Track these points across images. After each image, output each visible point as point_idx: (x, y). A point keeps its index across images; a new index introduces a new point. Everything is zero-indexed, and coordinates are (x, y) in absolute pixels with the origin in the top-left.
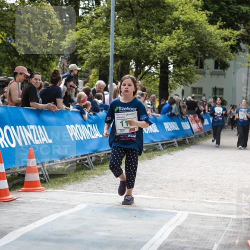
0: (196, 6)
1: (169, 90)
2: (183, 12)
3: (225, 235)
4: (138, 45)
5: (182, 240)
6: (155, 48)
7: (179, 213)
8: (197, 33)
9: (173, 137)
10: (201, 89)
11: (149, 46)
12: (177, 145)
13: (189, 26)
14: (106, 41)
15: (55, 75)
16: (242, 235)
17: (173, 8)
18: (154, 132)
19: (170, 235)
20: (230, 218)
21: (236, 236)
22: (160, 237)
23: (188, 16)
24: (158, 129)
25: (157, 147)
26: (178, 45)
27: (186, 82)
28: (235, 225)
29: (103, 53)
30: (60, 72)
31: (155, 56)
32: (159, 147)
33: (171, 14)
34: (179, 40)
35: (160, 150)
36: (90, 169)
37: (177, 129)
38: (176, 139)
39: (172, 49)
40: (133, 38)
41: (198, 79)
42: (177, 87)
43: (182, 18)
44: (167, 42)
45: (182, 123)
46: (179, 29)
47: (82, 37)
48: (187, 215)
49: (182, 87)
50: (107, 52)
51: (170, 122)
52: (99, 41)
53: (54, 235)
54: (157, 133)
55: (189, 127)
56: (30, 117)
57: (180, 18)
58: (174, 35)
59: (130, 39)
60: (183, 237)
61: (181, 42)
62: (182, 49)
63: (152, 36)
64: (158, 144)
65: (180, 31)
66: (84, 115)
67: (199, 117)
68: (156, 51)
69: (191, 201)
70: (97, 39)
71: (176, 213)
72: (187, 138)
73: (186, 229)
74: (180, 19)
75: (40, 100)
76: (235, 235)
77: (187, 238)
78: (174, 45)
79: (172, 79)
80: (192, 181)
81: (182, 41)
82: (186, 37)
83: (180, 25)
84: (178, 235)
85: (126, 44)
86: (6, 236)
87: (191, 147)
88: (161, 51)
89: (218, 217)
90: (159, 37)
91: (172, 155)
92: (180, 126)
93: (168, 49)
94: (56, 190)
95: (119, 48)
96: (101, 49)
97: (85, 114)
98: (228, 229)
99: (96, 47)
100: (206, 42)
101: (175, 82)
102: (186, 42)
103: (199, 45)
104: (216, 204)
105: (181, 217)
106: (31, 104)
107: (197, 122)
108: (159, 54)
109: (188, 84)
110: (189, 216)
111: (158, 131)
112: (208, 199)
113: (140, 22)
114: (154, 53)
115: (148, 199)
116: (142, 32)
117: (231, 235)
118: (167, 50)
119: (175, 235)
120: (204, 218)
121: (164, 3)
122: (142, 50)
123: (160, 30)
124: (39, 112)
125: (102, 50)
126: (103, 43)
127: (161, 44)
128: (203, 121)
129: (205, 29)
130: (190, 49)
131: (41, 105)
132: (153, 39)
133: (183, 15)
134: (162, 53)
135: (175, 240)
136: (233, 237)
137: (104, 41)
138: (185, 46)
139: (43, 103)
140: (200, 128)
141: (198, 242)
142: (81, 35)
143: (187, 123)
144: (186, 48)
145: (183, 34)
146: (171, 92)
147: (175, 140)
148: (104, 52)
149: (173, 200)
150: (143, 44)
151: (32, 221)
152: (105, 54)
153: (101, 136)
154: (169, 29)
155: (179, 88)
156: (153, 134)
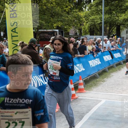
4: (110, 18)
6: (118, 19)
11: (116, 18)
17: (125, 1)
18: (119, 56)
24: (121, 55)
32: (122, 63)
36: (98, 78)
39: (126, 19)
40: (109, 15)
44: (123, 17)
49: (126, 29)
50: (97, 21)
52: (94, 17)
54: (121, 57)
58: (127, 13)
59: (107, 16)
66: (94, 55)
70: (93, 16)
96: (95, 20)
99: (93, 19)
101: (123, 27)
113: (111, 8)
114: (118, 22)
122: (112, 20)
126: (96, 17)
127: (121, 18)
142: (86, 14)
146: (121, 32)
148: (96, 21)
150: (113, 17)
151: (90, 110)
152: (97, 22)
153: (100, 63)
154: (124, 10)
155: (125, 30)
156: (119, 58)
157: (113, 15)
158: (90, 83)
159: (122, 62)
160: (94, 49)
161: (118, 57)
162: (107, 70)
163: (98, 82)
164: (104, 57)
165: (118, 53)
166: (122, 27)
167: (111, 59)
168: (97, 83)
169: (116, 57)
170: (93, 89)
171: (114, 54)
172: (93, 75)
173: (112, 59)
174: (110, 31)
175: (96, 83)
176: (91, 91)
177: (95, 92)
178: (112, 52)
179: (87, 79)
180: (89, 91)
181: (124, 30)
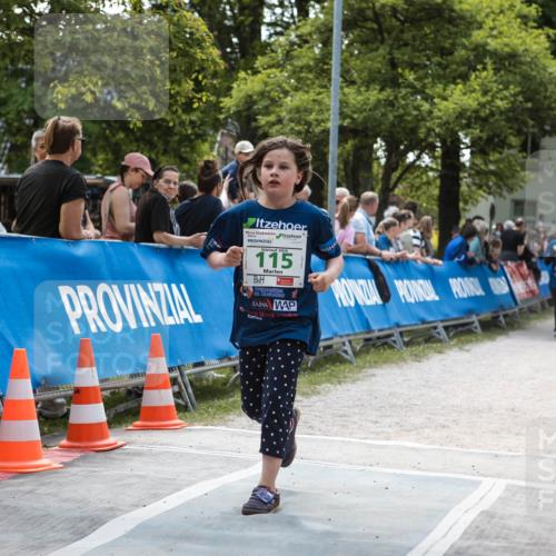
0: (524, 19)
1: (461, 205)
2: (495, 32)
4: (391, 104)
5: (494, 544)
6: (430, 112)
7: (487, 482)
8: (526, 78)
9: (470, 312)
11: (417, 108)
12: (479, 330)
13: (508, 61)
14: (320, 96)
15: (207, 172)
17: (471, 23)
18: (428, 299)
19: (465, 533)
22: (444, 537)
23: (506, 40)
24: (437, 294)
25: (434, 332)
26: (483, 105)
27: (499, 187)
29: (315, 123)
30: (218, 166)
31: (430, 130)
32: (438, 333)
33: (468, 36)
34: (485, 93)
35: (440, 341)
37: (480, 292)
38: (477, 315)
39: (469, 113)
40: (382, 90)
42: (480, 199)
43: (493, 44)
44: (458, 98)
45: (491, 280)
46: (485, 69)
47: (268, 89)
48: (503, 487)
49: (490, 198)
50: (323, 121)
51: (462, 276)
52: (305, 97)
53: (208, 526)
54: (434, 302)
55: (506, 290)
56: (153, 265)
57: (487, 44)
58: (474, 81)
59: (375, 92)
60: (497, 538)
61: (489, 98)
62: (492, 114)
63: (424, 86)
64: (435, 328)
65: (488, 74)
67: (529, 267)
68: (432, 119)
69: (513, 456)
70: (300, 93)
71: (480, 483)
72: (502, 313)
73: (502, 518)
74: (488, 48)
75: (177, 227)
77: (504, 539)
78: (474, 105)
79: (469, 180)
80: (513, 410)
81: (493, 96)
82: (501, 87)
83: (488, 60)
84: (483, 531)
85: (365, 104)
86: (102, 528)
87: (511, 333)
88: (444, 118)
90: (439, 88)
92: (486, 286)
93: (461, 115)
94: (210, 427)
95: (350, 113)
96: (311, 113)
99: (298, 110)
100: (545, 98)
101: (474, 188)
102: (502, 99)
103: (529, 105)
105: (489, 492)
106: (156, 236)
107: (524, 277)
108: (440, 125)
109: (505, 193)
110: (508, 488)
111: (437, 298)
113: (397, 55)
114: (428, 124)
115: (413, 449)
116: (401, 75)
118: (457, 117)
119: (477, 531)
121: (452, 10)
122: (400, 117)
123: (441, 72)
124: (172, 254)
125: (312, 117)
126: (314, 101)
127: (445, 103)
129: (545, 68)
130: (511, 114)
131: (177, 239)
132: (427, 91)
133: (495, 37)
134: (448, 123)
137: (316, 98)
138: (498, 107)
139: (182, 234)
140: (532, 292)
141: (529, 548)
142: (266, 84)
143: (502, 281)
144: (501, 113)
145: (495, 81)
147: (474, 318)
148: (317, 120)
149: (471, 453)
150: (403, 102)
152: (319, 125)
154: (463, 69)
155: (482, 200)
156: (424, 305)
157: (404, 91)
159: (441, 330)
161: (422, 300)
162: (346, 352)
165: (421, 281)
166: (468, 186)
167: (376, 299)
169: (411, 300)
171: (398, 283)
173: (380, 302)
174: (393, 181)
178: (385, 270)
181: (477, 201)
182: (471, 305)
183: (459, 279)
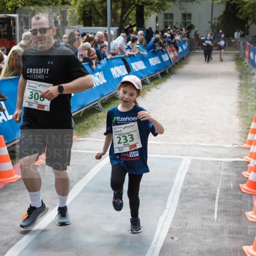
3: (222, 179)
5: (194, 187)
7: (185, 158)
9: (156, 71)
10: (172, 15)
12: (160, 77)
16: (234, 179)
18: (143, 68)
19: (184, 182)
20: (222, 161)
21: (230, 180)
22: (178, 184)
24: (145, 65)
25: (145, 81)
27: (159, 9)
28: (227, 168)
35: (147, 84)
36: (100, 112)
37: (160, 62)
38: (159, 71)
41: (169, 7)
45: (162, 56)
48: (190, 160)
49: (156, 14)
51: (153, 57)
54: (145, 69)
55: (168, 59)
60: (194, 183)
64: (146, 79)
66: (92, 66)
69: (190, 145)
71: (182, 159)
72: (167, 68)
73: (193, 175)
76: (229, 178)
77: (197, 183)
84: (189, 181)
87: (171, 77)
89: (212, 161)
91: (159, 89)
92: (161, 59)
97: (93, 64)
98: (222, 173)
101: (149, 10)
104: (208, 147)
105: (186, 162)
107: (173, 51)
110: (192, 160)
111: (145, 67)
112: (200, 142)
117: (226, 179)
119: (187, 182)
120: (203, 162)
128: (177, 49)
135: (189, 186)
136: (228, 180)
140: (176, 56)
141: (205, 187)
143: (166, 55)
146: (146, 19)
147: (158, 73)
149: (176, 145)
151: (84, 174)
153: (105, 81)
155: (153, 15)
156: (142, 71)
158: (85, 122)
159: (148, 80)
160: (92, 54)
161: (140, 69)
162: (118, 96)
163: (101, 120)
164: (112, 69)
165: (140, 62)
166: (147, 9)
168: (100, 122)
169: (137, 70)
170: (90, 133)
171: (132, 64)
172: (91, 105)
173: (127, 73)
174: (124, 18)
175: (96, 122)
176: (86, 138)
177: (96, 138)
178: (128, 60)
179: (80, 113)
180: (83, 138)
181: (151, 15)
182: (157, 68)
183: (152, 58)
